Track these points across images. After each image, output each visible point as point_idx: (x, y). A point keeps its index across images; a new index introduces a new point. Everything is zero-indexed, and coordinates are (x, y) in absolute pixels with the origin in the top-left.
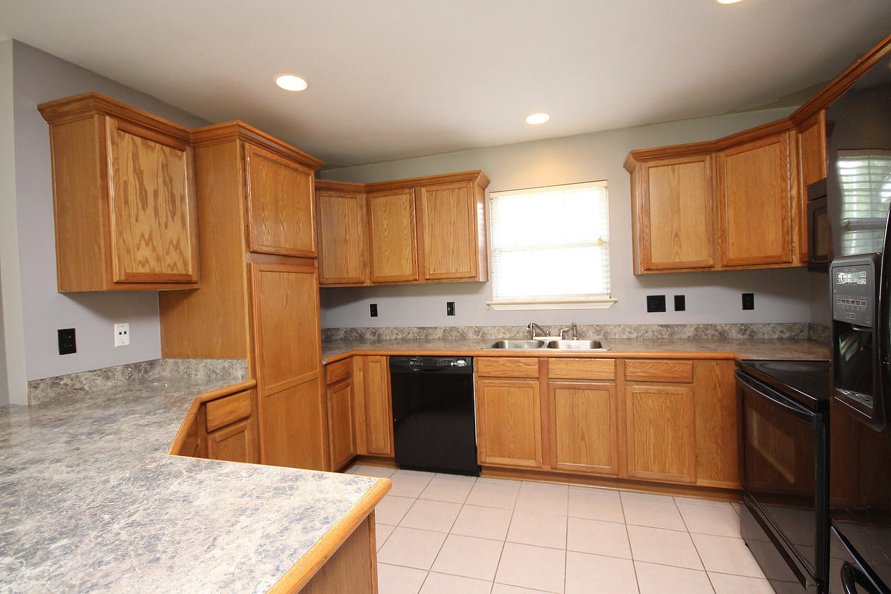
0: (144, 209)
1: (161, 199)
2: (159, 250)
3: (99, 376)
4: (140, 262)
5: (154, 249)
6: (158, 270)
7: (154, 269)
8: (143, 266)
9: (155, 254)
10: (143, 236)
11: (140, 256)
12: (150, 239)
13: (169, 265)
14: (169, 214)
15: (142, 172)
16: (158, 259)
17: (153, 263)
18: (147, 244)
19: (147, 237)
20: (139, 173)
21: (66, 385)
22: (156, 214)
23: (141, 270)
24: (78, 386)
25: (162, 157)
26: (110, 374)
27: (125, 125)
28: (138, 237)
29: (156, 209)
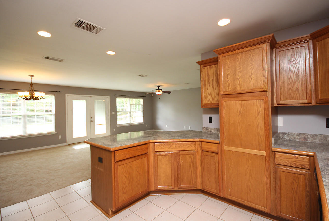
0: (209, 85)
1: (214, 81)
2: (213, 96)
3: (216, 130)
4: (208, 100)
5: (212, 96)
6: (213, 102)
7: (212, 102)
8: (209, 101)
9: (212, 98)
10: (209, 93)
11: (208, 99)
12: (211, 93)
13: (216, 100)
14: (216, 85)
15: (209, 76)
16: (213, 99)
17: (211, 100)
18: (210, 95)
19: (210, 93)
20: (208, 76)
21: (209, 130)
22: (213, 86)
23: (208, 103)
24: (211, 131)
25: (215, 68)
26: (218, 130)
27: (205, 65)
28: (208, 94)
29: (213, 85)
